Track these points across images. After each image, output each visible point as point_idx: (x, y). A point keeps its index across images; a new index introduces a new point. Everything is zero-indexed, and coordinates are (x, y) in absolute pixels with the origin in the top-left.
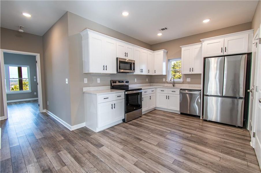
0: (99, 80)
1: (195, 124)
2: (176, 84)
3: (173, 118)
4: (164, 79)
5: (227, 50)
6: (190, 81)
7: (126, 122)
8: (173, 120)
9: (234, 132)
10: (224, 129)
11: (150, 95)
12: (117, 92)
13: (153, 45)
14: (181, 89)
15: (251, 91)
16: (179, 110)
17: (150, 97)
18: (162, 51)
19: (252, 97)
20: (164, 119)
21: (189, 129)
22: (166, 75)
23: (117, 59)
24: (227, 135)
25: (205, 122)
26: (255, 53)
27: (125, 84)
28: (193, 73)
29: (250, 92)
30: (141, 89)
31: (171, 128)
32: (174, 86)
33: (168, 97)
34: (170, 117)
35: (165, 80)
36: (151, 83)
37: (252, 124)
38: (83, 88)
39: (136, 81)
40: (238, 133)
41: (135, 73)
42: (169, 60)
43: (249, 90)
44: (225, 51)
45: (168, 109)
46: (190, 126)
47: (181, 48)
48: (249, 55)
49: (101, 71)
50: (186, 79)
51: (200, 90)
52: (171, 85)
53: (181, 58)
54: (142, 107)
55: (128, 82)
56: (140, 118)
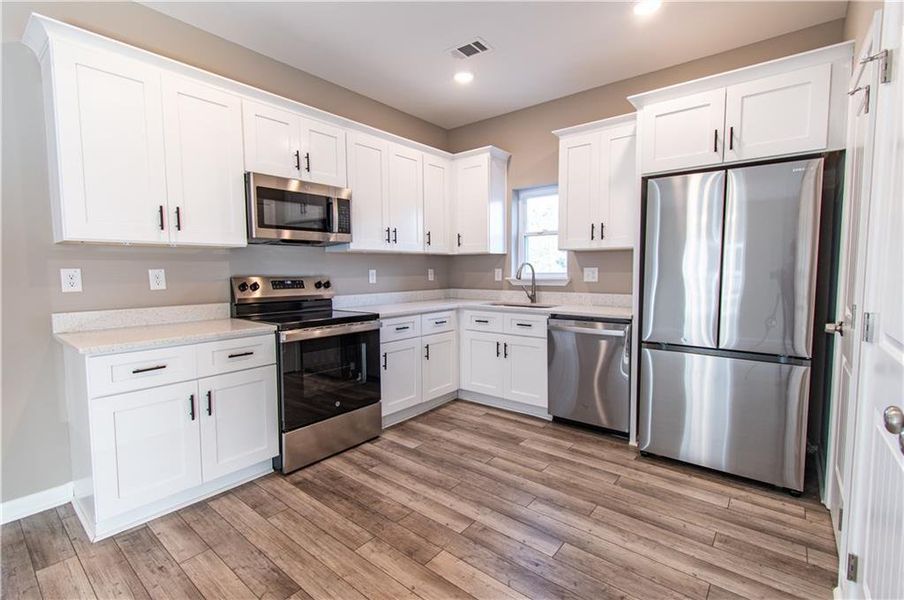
0: (157, 280)
1: (597, 476)
2: (543, 293)
3: (515, 440)
4: (497, 270)
5: (740, 141)
6: (596, 280)
7: (285, 472)
8: (511, 455)
9: (764, 523)
10: (722, 503)
11: (427, 340)
12: (249, 330)
13: (455, 129)
14: (554, 316)
15: (841, 331)
16: (546, 406)
17: (427, 347)
18: (486, 151)
19: (844, 359)
20: (472, 449)
21: (561, 507)
22: (504, 255)
23: (247, 176)
24: (726, 541)
25: (644, 465)
26: (860, 151)
27: (309, 291)
28: (605, 245)
29: (837, 334)
30: (376, 317)
31: (479, 503)
32: (533, 298)
33: (502, 350)
34: (499, 439)
35: (503, 278)
36: (449, 288)
37: (842, 489)
38: (53, 315)
39: (373, 279)
40: (779, 528)
41: (353, 247)
42: (517, 192)
43: (834, 322)
44: (731, 148)
45: (505, 397)
46: (575, 486)
47: (557, 140)
48: (834, 161)
49: (150, 234)
50: (582, 271)
51: (629, 322)
52: (522, 297)
53: (557, 185)
54: (379, 398)
55: (327, 285)
56: (368, 447)
